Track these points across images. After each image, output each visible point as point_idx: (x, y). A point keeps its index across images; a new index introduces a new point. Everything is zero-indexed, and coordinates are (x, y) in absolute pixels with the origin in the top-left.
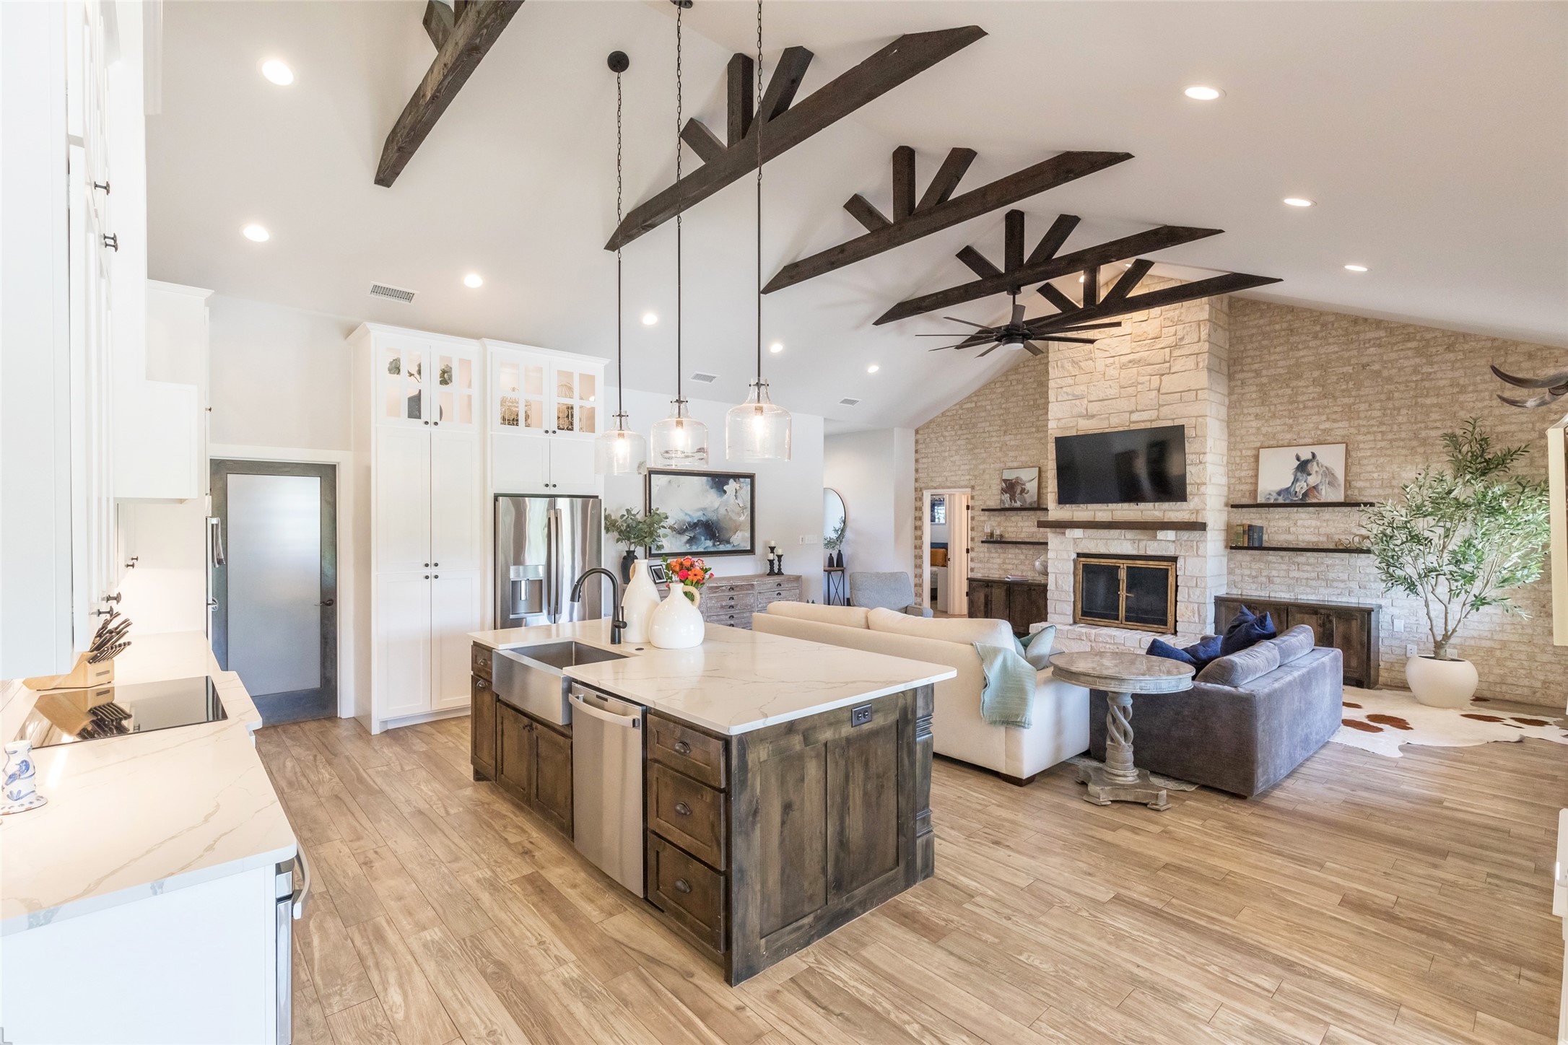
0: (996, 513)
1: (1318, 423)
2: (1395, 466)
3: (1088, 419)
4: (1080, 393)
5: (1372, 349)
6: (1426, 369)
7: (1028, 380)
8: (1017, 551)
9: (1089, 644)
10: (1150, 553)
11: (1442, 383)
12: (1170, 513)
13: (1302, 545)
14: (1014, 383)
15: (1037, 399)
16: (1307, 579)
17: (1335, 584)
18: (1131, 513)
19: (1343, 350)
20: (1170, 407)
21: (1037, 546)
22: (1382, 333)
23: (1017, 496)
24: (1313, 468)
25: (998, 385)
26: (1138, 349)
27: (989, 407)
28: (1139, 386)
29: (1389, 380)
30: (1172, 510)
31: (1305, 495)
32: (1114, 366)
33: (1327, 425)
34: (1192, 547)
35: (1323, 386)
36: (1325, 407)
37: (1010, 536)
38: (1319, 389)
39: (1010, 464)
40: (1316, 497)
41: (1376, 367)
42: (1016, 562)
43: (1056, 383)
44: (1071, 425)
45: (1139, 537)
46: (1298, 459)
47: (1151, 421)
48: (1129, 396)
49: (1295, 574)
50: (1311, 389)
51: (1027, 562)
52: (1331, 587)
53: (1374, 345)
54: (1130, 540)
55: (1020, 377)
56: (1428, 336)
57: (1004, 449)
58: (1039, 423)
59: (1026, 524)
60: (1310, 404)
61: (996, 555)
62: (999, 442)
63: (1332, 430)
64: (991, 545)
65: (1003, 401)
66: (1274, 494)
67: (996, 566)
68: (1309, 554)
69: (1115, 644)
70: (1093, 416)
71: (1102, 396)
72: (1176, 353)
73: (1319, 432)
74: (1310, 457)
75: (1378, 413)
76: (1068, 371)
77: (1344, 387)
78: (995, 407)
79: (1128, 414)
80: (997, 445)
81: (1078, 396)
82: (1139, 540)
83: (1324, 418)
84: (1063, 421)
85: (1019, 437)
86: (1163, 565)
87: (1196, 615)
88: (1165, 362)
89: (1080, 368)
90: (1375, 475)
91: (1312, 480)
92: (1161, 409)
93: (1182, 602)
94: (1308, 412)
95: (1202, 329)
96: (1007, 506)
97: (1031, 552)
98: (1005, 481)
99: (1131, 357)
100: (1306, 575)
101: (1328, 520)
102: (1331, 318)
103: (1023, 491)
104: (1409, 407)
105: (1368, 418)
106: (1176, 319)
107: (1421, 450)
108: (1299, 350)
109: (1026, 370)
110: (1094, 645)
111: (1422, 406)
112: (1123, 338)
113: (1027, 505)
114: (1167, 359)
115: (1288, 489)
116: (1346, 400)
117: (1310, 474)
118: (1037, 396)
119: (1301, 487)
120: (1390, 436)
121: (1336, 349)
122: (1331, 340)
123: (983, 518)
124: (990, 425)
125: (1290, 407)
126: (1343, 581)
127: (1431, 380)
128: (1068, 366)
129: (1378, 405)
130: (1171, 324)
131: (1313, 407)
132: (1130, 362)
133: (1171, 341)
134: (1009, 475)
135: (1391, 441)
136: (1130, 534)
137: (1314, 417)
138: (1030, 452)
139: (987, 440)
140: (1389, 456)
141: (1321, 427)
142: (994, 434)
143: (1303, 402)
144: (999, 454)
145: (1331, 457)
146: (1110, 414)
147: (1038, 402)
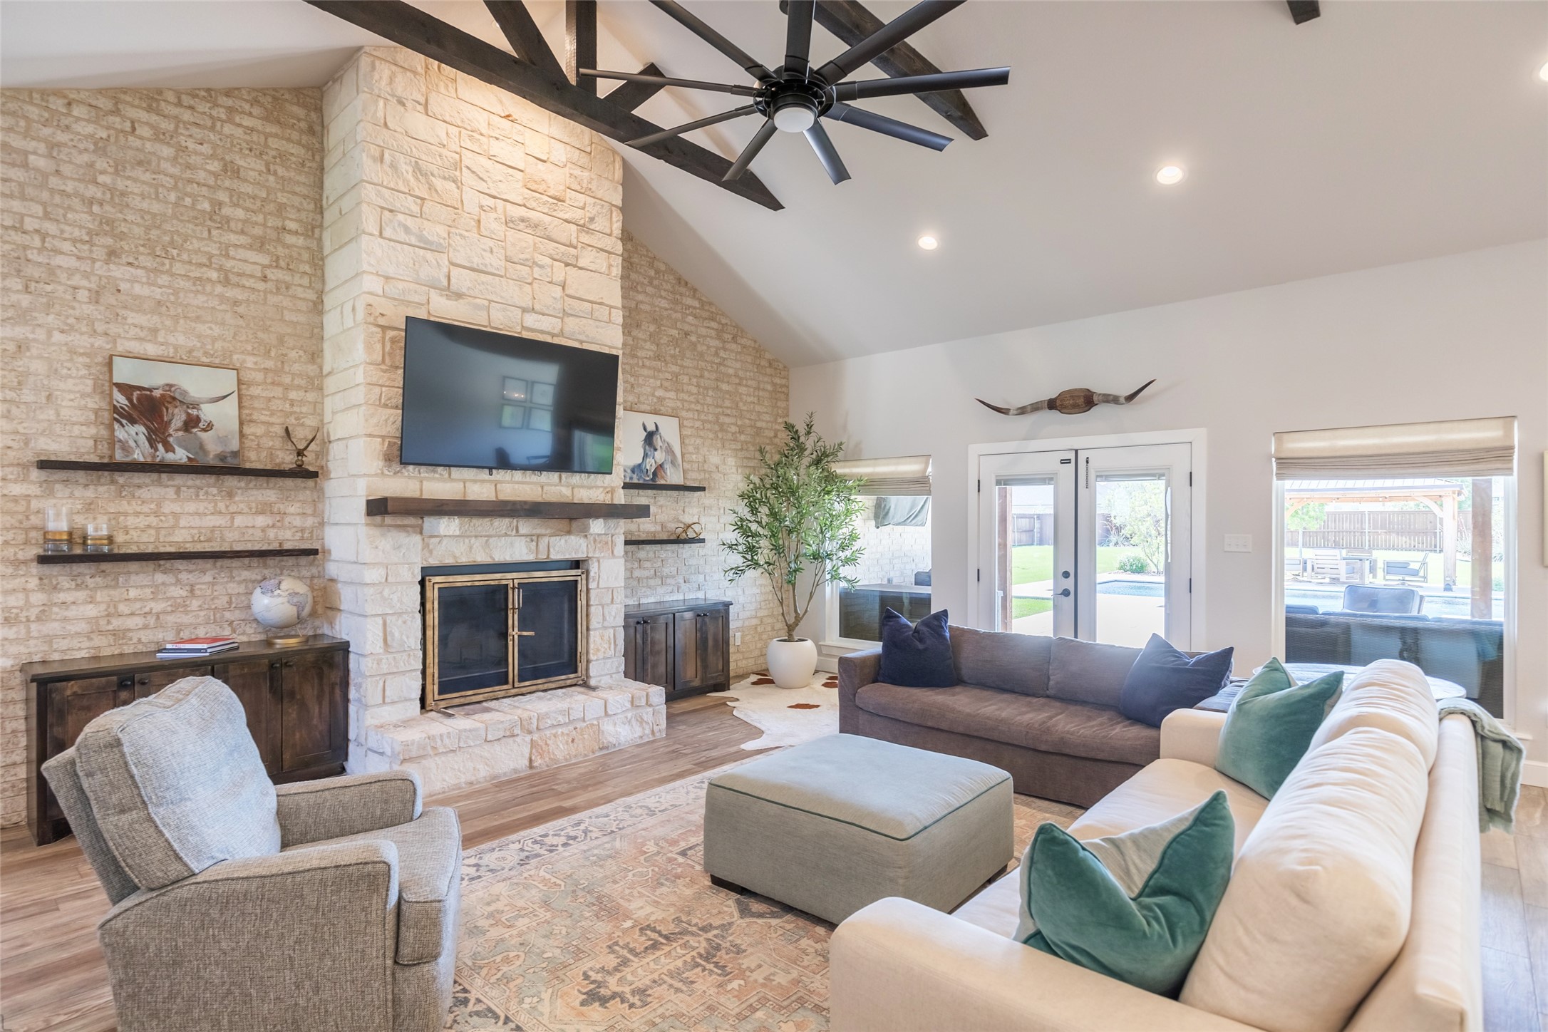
0: (80, 475)
1: (655, 389)
2: (705, 449)
3: (448, 297)
4: (436, 239)
5: (691, 318)
6: (722, 354)
7: (191, 145)
8: (160, 578)
10: (555, 556)
11: (731, 371)
12: (582, 490)
13: (643, 537)
14: (144, 131)
16: (647, 578)
17: (669, 581)
18: (527, 487)
19: (671, 309)
20: (578, 320)
21: (227, 562)
22: (696, 304)
23: (175, 434)
24: (658, 442)
25: (77, 111)
26: (533, 204)
27: (41, 163)
28: (536, 269)
29: (701, 355)
30: (582, 487)
31: (655, 474)
32: (495, 215)
33: (659, 393)
34: (607, 543)
35: (658, 345)
36: (659, 371)
37: (136, 536)
38: (654, 348)
39: (136, 347)
40: (663, 477)
41: (693, 338)
42: (157, 607)
43: (379, 194)
44: (416, 299)
45: (538, 531)
46: (645, 429)
47: (553, 335)
48: (520, 280)
49: (637, 573)
50: (648, 345)
51: (195, 604)
52: (666, 585)
53: (691, 314)
54: (527, 536)
55: (166, 125)
56: (724, 321)
57: (109, 299)
58: (229, 264)
59: (191, 507)
60: (647, 363)
61: (81, 595)
62: (86, 275)
63: (664, 399)
64: (55, 569)
65: (101, 164)
66: (629, 471)
67: (82, 627)
68: (648, 547)
69: (570, 722)
70: (459, 296)
71: (476, 262)
72: (585, 238)
73: (655, 400)
74: (654, 429)
75: (694, 390)
77: (672, 352)
78: (66, 169)
79: (519, 312)
80: (77, 280)
81: (432, 243)
82: (538, 536)
83: (658, 383)
84: (401, 285)
85: (164, 279)
86: (570, 574)
87: (612, 646)
88: (571, 246)
89: (431, 187)
90: (694, 456)
91: (660, 456)
92: (566, 319)
93: (595, 629)
94: (645, 372)
95: (614, 219)
96: (138, 456)
97: (208, 578)
98: (125, 389)
99: (522, 212)
100: (646, 573)
101: (661, 506)
102: (663, 268)
103: (192, 423)
104: (713, 389)
105: (690, 394)
106: (585, 185)
107: (720, 435)
108: (638, 292)
109: (187, 116)
111: (721, 390)
112: (511, 171)
113: (211, 460)
114: (574, 242)
115: (640, 465)
116: (675, 369)
117: (656, 450)
119: (650, 465)
120: (703, 417)
121: (666, 306)
122: (663, 293)
123: (17, 489)
124: (47, 216)
125: (631, 362)
126: (673, 577)
127: (725, 366)
129: (694, 380)
130: (578, 188)
131: (649, 368)
132: (523, 220)
133: (576, 214)
134: (125, 372)
135: (704, 422)
136: (526, 526)
137: (652, 381)
138: (202, 328)
139: (32, 255)
140: (702, 437)
141: (657, 394)
142: (67, 246)
143: (642, 358)
144: (88, 309)
145: (669, 430)
146: (490, 301)
147: (227, 211)
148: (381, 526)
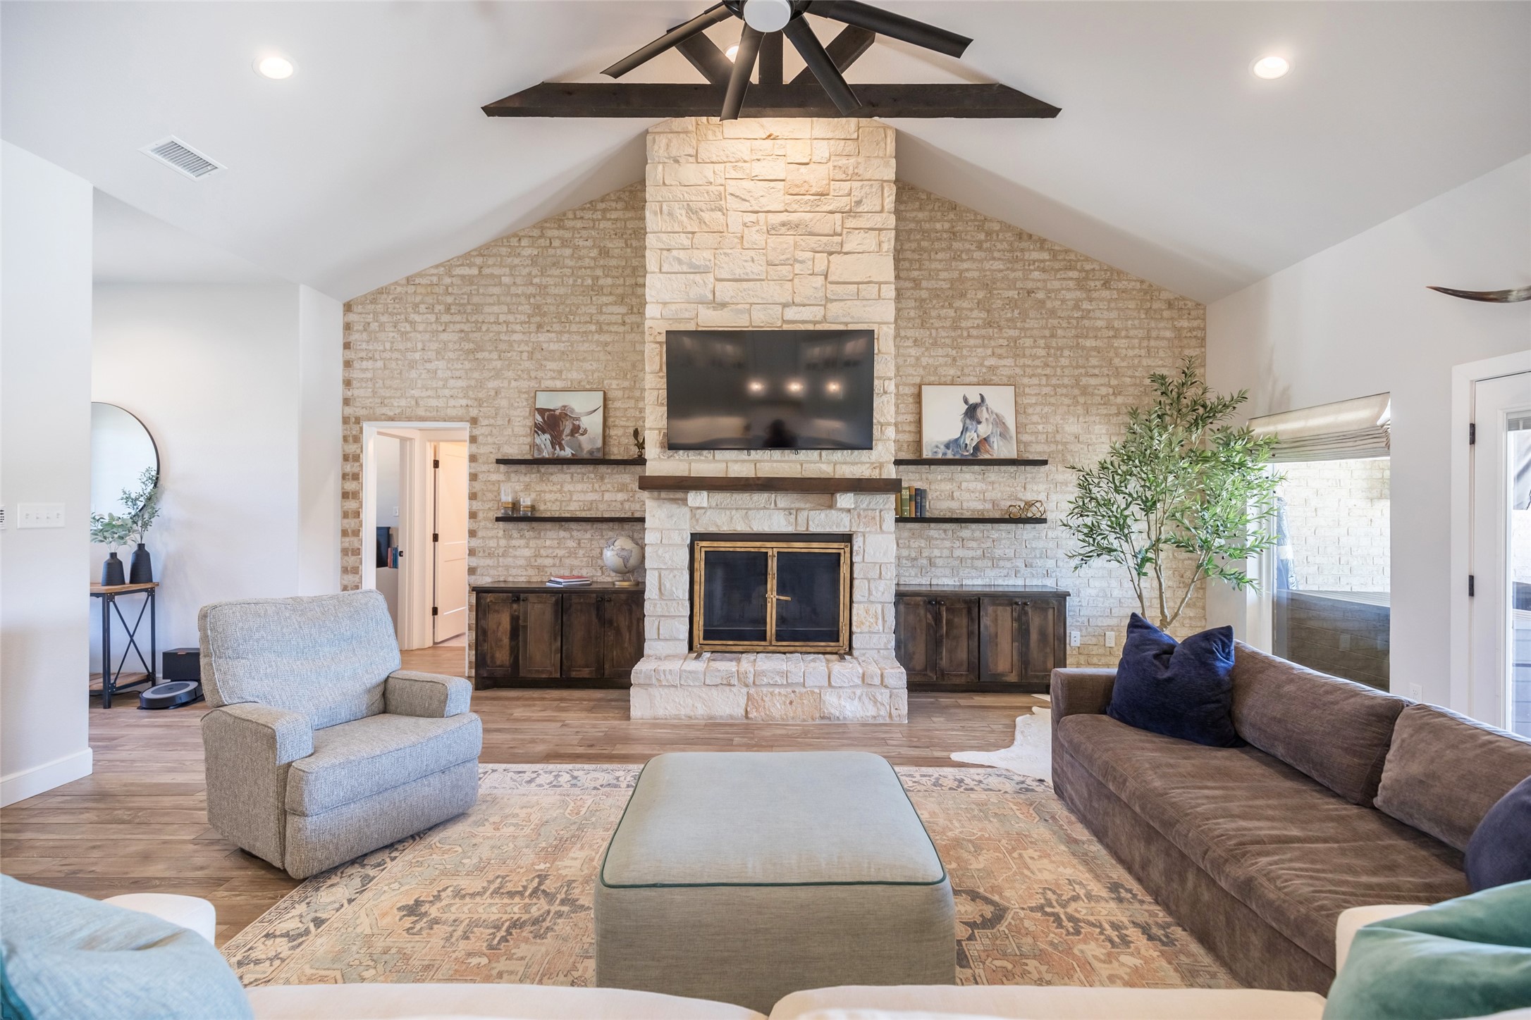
0: (523, 468)
1: (984, 358)
2: (1058, 418)
3: (715, 309)
4: (702, 262)
5: (1036, 273)
6: (1086, 305)
7: (581, 243)
8: (562, 534)
9: (744, 690)
10: (814, 529)
11: (1100, 323)
12: (844, 467)
13: (967, 515)
14: (556, 243)
15: (598, 278)
16: (973, 558)
17: (1002, 563)
19: (1008, 269)
20: (842, 304)
21: (599, 525)
22: (1046, 256)
23: (566, 438)
24: (983, 414)
25: (524, 242)
26: (795, 207)
27: (506, 280)
28: (797, 265)
29: (1053, 312)
30: (845, 463)
31: (976, 448)
32: (757, 228)
33: (991, 362)
34: (874, 518)
35: (988, 311)
36: (990, 338)
37: (549, 507)
38: (984, 315)
39: (550, 384)
40: (988, 452)
41: (1041, 295)
42: (561, 553)
43: (659, 240)
44: (687, 315)
45: (797, 505)
46: (966, 402)
47: (815, 323)
48: (782, 279)
49: (959, 553)
50: (975, 313)
51: (581, 552)
52: (998, 567)
53: (1038, 269)
54: (785, 509)
55: (567, 235)
56: (1088, 267)
57: (538, 355)
58: (602, 318)
59: (579, 487)
60: (974, 332)
61: (522, 542)
62: (527, 343)
63: (997, 367)
64: (510, 525)
65: (535, 271)
66: (942, 447)
67: (522, 562)
68: (974, 526)
70: (723, 305)
71: (739, 272)
72: (851, 223)
73: (984, 370)
74: (978, 400)
75: (1042, 352)
76: (681, 223)
77: (1009, 315)
78: (519, 280)
79: (780, 308)
80: (523, 347)
81: (699, 267)
82: (797, 510)
83: (989, 352)
84: (673, 307)
85: (565, 337)
86: (832, 547)
87: (880, 621)
88: (835, 234)
89: (701, 221)
90: (1040, 427)
91: (984, 430)
92: (829, 305)
93: (860, 602)
94: (972, 342)
95: (886, 194)
96: (546, 455)
97: (588, 535)
98: (542, 411)
99: (784, 217)
100: (971, 554)
101: (993, 483)
102: (996, 227)
103: (576, 430)
104: (1071, 348)
105: (1034, 357)
106: (850, 172)
107: (1081, 400)
108: (962, 261)
109: (579, 224)
110: (752, 691)
111: (1083, 348)
112: (772, 184)
113: (585, 455)
114: (838, 229)
115: (957, 440)
116: (1012, 333)
117: (979, 422)
118: (599, 272)
119: (971, 439)
120: (1054, 381)
121: (1002, 267)
122: (996, 254)
123: (494, 477)
124: (510, 312)
125: (953, 334)
126: (1009, 559)
127: (1090, 318)
128: (681, 214)
129: (1042, 342)
130: (843, 177)
131: (977, 337)
132: (783, 224)
133: (843, 203)
134: (544, 401)
135: (1055, 387)
136: (783, 500)
137: (979, 350)
138: (587, 366)
139: (503, 337)
140: (1053, 405)
141: (987, 363)
142: (518, 328)
143: (967, 329)
144: (527, 364)
145: (1000, 401)
146: (751, 304)
147: (601, 282)
148: (659, 499)
